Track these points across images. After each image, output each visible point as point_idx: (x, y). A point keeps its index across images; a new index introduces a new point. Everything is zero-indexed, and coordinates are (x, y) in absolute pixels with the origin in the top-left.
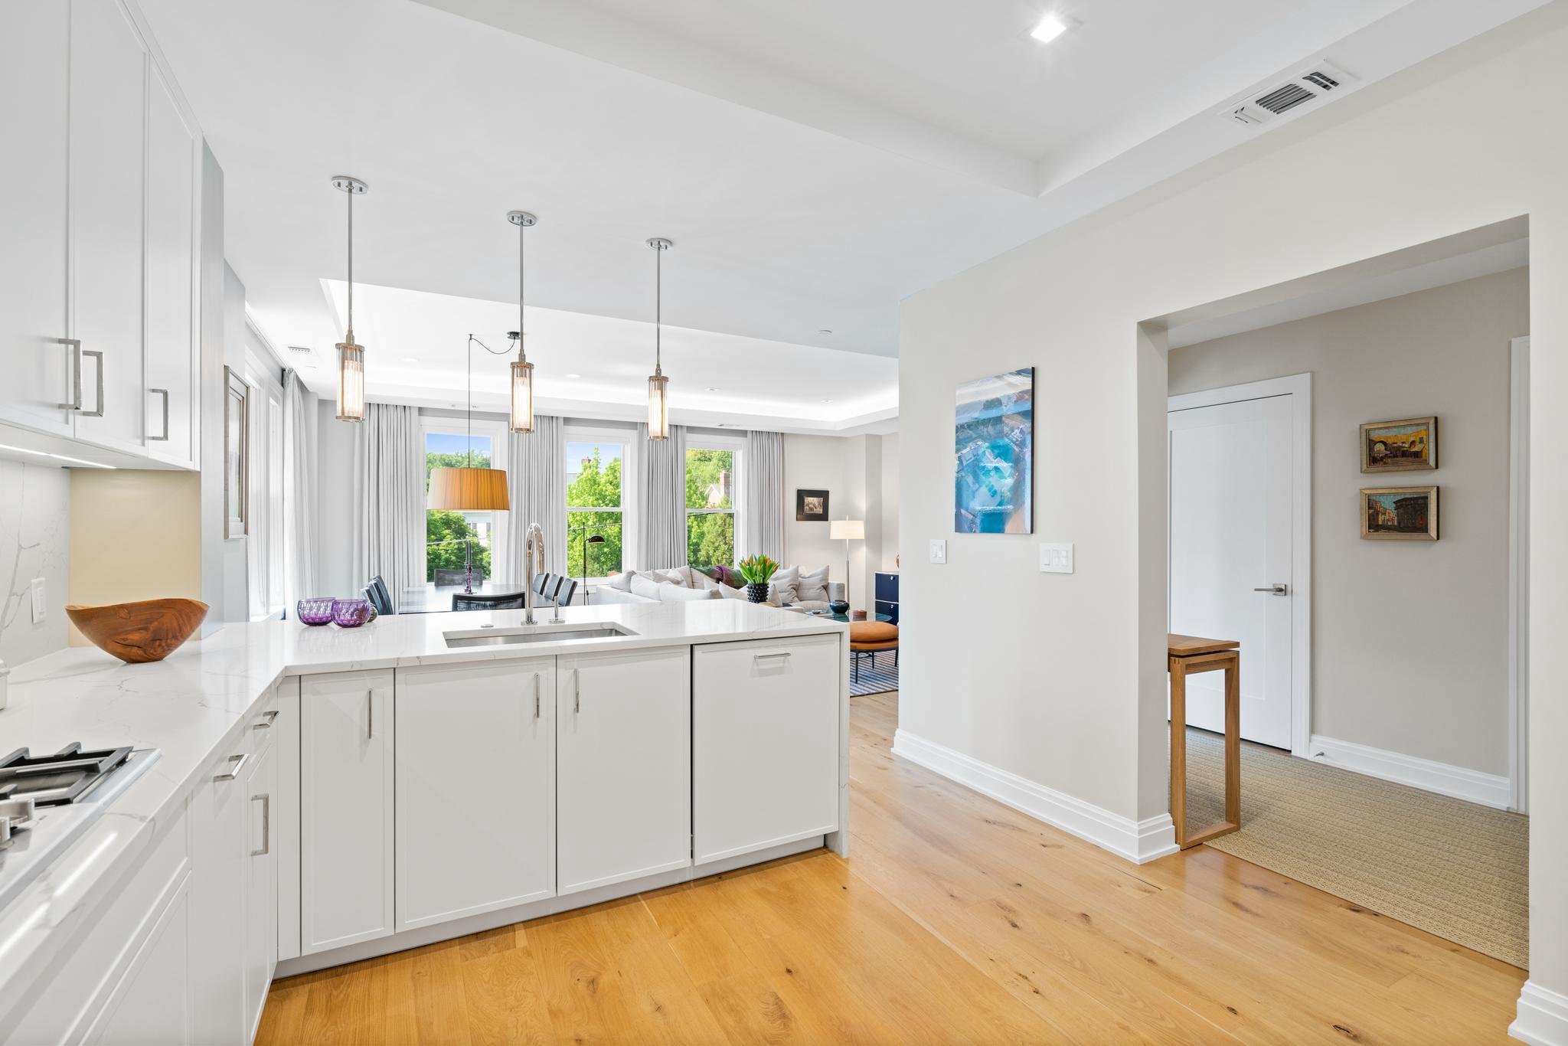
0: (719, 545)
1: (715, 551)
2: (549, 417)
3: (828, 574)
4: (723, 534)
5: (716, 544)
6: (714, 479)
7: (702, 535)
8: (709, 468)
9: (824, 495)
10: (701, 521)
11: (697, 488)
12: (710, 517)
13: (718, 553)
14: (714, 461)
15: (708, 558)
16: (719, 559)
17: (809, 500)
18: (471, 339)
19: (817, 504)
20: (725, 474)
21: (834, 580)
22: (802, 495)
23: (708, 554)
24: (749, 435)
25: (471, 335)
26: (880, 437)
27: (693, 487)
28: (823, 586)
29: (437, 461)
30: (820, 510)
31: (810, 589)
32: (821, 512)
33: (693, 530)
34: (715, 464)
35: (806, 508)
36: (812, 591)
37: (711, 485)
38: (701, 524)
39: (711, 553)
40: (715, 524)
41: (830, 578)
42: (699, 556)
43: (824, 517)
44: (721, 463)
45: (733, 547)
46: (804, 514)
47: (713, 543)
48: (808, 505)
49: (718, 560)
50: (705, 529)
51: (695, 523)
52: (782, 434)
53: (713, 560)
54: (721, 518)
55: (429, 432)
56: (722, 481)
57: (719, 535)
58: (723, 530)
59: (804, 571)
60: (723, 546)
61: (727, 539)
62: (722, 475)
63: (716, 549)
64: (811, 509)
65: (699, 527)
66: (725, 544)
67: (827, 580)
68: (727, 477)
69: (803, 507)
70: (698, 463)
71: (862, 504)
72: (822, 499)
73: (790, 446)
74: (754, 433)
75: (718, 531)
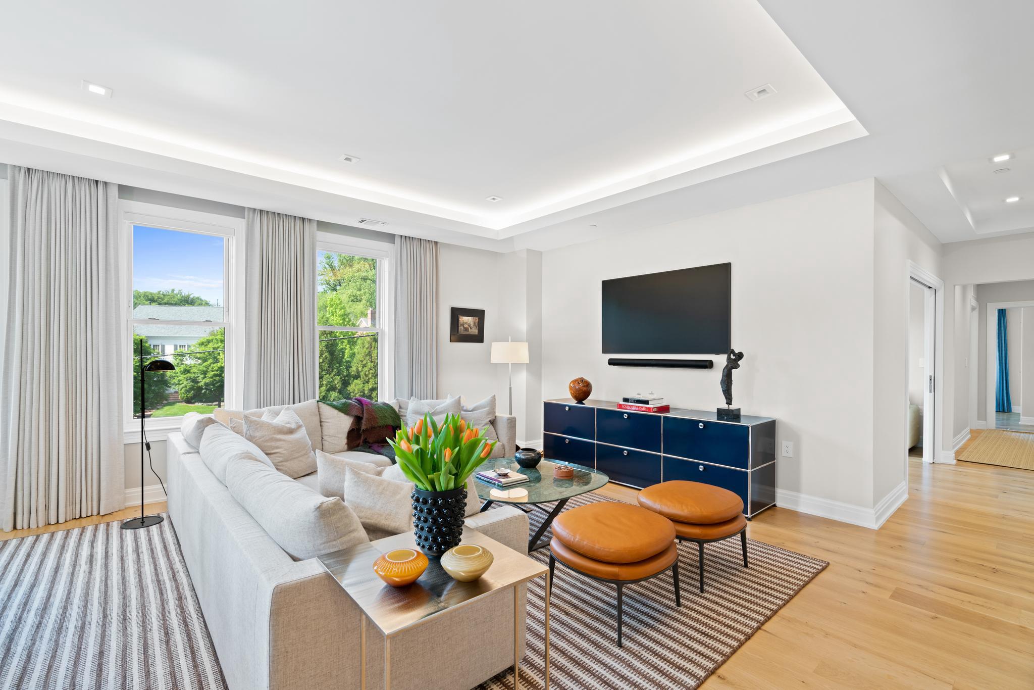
0: (367, 363)
1: (363, 368)
3: (495, 406)
4: (369, 354)
5: (364, 362)
6: (363, 314)
7: (353, 355)
8: (359, 307)
9: (479, 314)
10: (352, 344)
11: (350, 320)
12: (359, 341)
13: (366, 369)
14: (364, 302)
15: (357, 372)
16: (367, 373)
17: (465, 320)
19: (472, 324)
20: (372, 311)
21: (502, 413)
22: (456, 313)
23: (357, 369)
24: (397, 240)
26: (540, 253)
27: (347, 320)
28: (490, 421)
29: (142, 297)
30: (474, 331)
32: (477, 334)
33: (346, 351)
34: (364, 304)
35: (461, 328)
37: (361, 319)
38: (353, 347)
39: (360, 369)
40: (363, 347)
41: (497, 410)
42: (350, 371)
43: (478, 338)
44: (368, 303)
45: (377, 364)
46: (458, 335)
47: (362, 361)
48: (463, 325)
49: (365, 374)
50: (356, 350)
51: (348, 346)
52: (436, 243)
53: (362, 374)
54: (368, 342)
56: (369, 316)
57: (366, 356)
58: (369, 352)
59: (468, 404)
60: (369, 364)
61: (373, 358)
62: (369, 312)
63: (364, 366)
64: (466, 329)
65: (351, 349)
66: (371, 362)
67: (494, 412)
68: (373, 314)
69: (458, 327)
70: (350, 303)
71: (523, 325)
72: (477, 318)
73: (445, 257)
74: (403, 239)
75: (366, 352)
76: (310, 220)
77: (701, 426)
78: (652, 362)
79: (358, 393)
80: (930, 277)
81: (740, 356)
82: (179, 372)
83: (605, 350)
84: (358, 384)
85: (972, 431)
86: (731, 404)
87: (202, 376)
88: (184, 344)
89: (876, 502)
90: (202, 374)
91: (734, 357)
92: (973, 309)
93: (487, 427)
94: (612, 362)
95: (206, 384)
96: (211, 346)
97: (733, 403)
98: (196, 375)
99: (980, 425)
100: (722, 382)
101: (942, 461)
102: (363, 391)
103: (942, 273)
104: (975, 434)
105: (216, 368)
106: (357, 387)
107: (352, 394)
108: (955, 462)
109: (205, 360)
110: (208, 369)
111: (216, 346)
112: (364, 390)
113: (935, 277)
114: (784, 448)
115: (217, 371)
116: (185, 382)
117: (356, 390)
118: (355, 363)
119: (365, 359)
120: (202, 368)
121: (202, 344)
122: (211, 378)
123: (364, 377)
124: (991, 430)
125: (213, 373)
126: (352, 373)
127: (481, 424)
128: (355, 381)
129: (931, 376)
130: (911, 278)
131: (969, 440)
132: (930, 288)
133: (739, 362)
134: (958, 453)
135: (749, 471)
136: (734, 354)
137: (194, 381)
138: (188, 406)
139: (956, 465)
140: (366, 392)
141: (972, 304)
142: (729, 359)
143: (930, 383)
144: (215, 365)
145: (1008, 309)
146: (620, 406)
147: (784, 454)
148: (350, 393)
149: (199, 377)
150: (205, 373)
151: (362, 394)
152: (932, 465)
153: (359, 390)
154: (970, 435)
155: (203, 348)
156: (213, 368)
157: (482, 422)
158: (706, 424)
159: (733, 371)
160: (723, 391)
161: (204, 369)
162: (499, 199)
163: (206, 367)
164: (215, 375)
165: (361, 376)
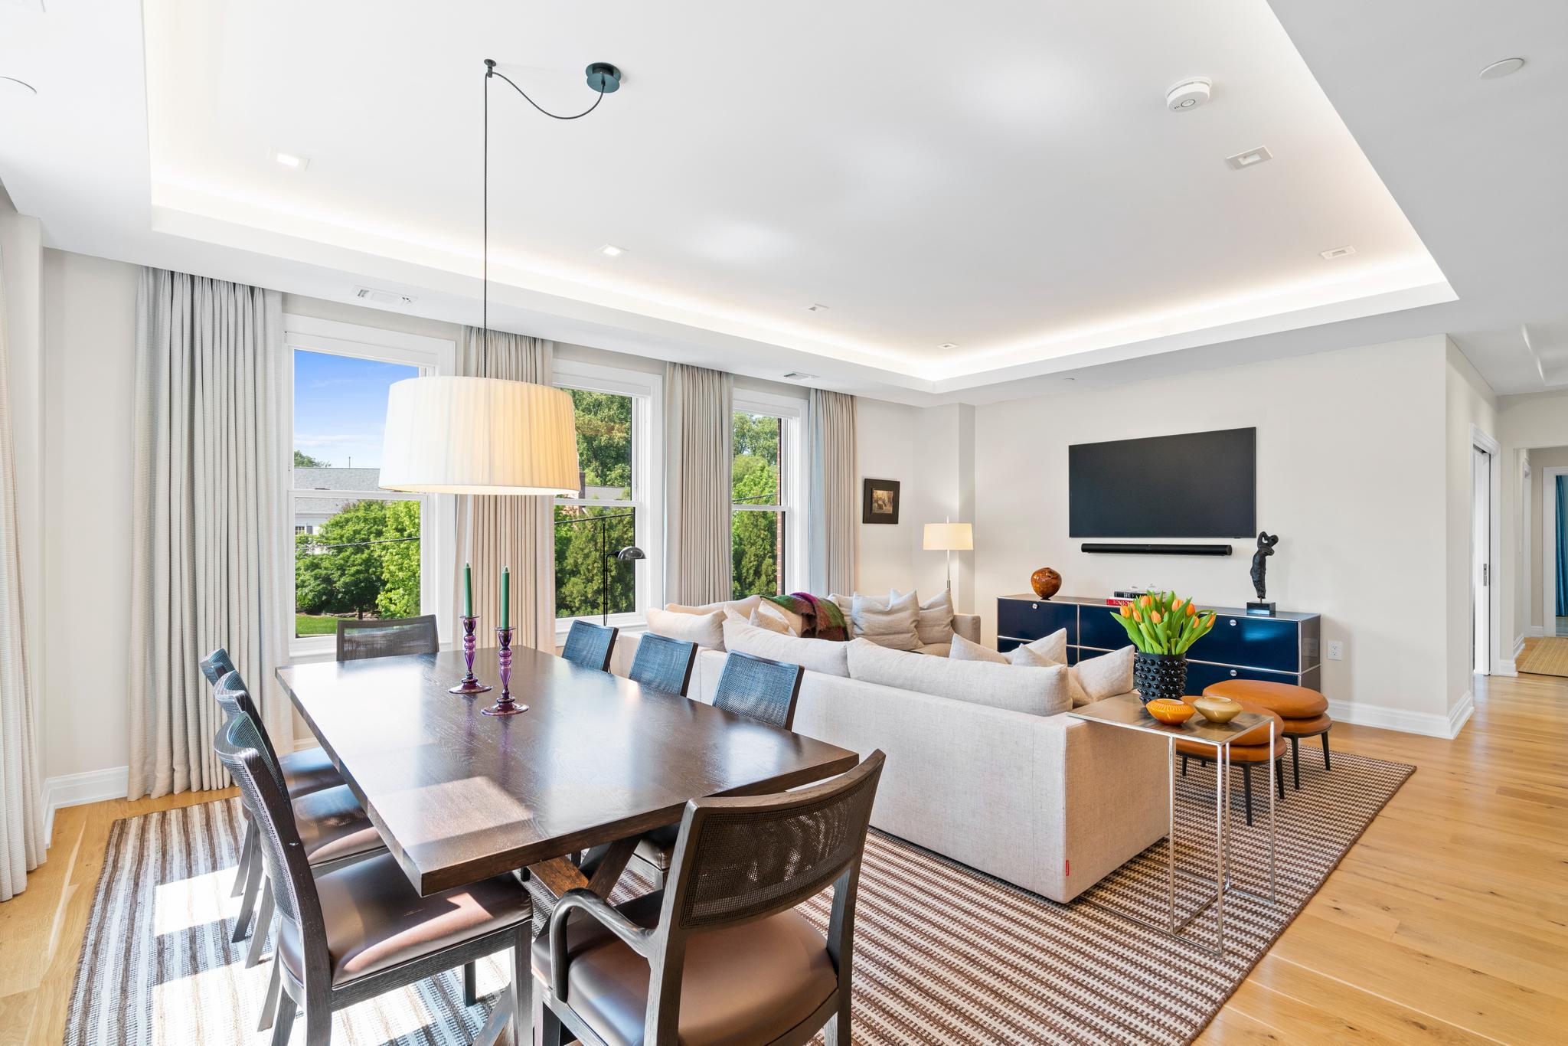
2: (530, 337)
5: (586, 551)
9: (893, 486)
13: (590, 561)
16: (590, 567)
17: (881, 494)
18: (490, 74)
19: (887, 500)
21: (962, 612)
22: (870, 485)
23: (576, 563)
24: (813, 395)
25: (490, 63)
26: (973, 407)
28: (951, 622)
30: (888, 509)
31: (934, 626)
32: (891, 512)
35: (875, 505)
36: (937, 628)
39: (580, 561)
40: (584, 529)
41: (955, 609)
43: (892, 518)
46: (871, 516)
47: (582, 550)
48: (876, 501)
49: (588, 570)
52: (852, 396)
53: (583, 569)
55: (304, 347)
59: (923, 601)
60: (593, 553)
63: (587, 556)
64: (880, 507)
67: (953, 612)
69: (871, 504)
71: (953, 500)
72: (892, 492)
73: (863, 415)
74: (819, 393)
75: (588, 536)
76: (727, 374)
77: (1233, 623)
78: (1147, 548)
79: (578, 597)
80: (1488, 442)
81: (1274, 540)
82: (302, 568)
83: (1074, 533)
84: (577, 584)
85: (1526, 640)
86: (1264, 598)
87: (339, 572)
88: (302, 525)
89: (1449, 709)
90: (338, 569)
91: (1266, 542)
92: (1526, 475)
93: (947, 628)
94: (1086, 549)
95: (346, 584)
96: (349, 530)
97: (1266, 596)
98: (329, 572)
99: (1536, 631)
100: (1253, 571)
101: (1500, 673)
102: (585, 595)
103: (1499, 432)
104: (1531, 644)
105: (359, 561)
106: (577, 587)
107: (568, 599)
108: (1516, 674)
109: (340, 550)
110: (347, 562)
111: (358, 527)
112: (586, 592)
113: (1491, 438)
114: (1330, 648)
115: (360, 565)
116: (313, 583)
117: (575, 592)
118: (572, 553)
119: (586, 547)
120: (339, 561)
121: (336, 524)
122: (353, 575)
123: (586, 573)
124: (1551, 638)
125: (354, 569)
126: (568, 568)
127: (942, 624)
128: (573, 579)
129: (1485, 565)
130: (1475, 447)
131: (1524, 650)
132: (1483, 452)
133: (1273, 548)
134: (1519, 662)
135: (1299, 674)
136: (1267, 538)
137: (327, 580)
138: (310, 618)
139: (1518, 677)
140: (589, 596)
141: (1525, 469)
142: (1260, 543)
143: (1485, 574)
144: (358, 556)
145: (1565, 476)
146: (1110, 602)
147: (1330, 656)
148: (566, 597)
149: (333, 574)
150: (342, 569)
151: (583, 598)
152: (1487, 678)
153: (578, 592)
154: (1524, 645)
155: (338, 531)
156: (354, 561)
157: (944, 622)
158: (1238, 620)
159: (1267, 557)
160: (1254, 581)
161: (342, 562)
162: (954, 346)
163: (343, 560)
164: (358, 572)
165: (582, 572)
